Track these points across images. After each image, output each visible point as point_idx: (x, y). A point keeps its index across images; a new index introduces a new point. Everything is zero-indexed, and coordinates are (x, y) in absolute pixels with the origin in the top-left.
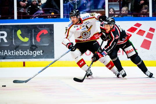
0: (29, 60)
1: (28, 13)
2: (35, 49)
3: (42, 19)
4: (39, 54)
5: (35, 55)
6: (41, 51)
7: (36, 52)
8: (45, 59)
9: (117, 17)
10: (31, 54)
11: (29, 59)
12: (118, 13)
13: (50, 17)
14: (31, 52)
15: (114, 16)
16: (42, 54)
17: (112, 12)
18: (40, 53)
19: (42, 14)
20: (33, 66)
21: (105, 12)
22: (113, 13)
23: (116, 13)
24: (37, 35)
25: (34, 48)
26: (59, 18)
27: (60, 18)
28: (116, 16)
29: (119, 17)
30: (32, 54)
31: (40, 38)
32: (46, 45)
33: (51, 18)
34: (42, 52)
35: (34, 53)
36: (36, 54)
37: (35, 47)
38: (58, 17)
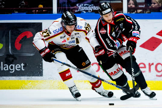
0: (3, 79)
1: (3, 4)
2: (13, 61)
3: (25, 14)
4: (20, 70)
5: (12, 71)
6: (22, 65)
7: (14, 65)
8: (29, 77)
9: (140, 13)
10: (6, 68)
11: (2, 76)
12: (142, 6)
13: (37, 11)
14: (6, 66)
15: (137, 11)
16: (23, 70)
17: (131, 5)
18: (20, 67)
19: (25, 6)
20: (10, 88)
21: (122, 4)
22: (133, 6)
23: (140, 6)
24: (16, 38)
25: (11, 59)
26: (50, 13)
27: (52, 13)
28: (139, 11)
29: (143, 13)
30: (8, 69)
31: (21, 44)
32: (30, 55)
33: (38, 13)
34: (24, 66)
35: (12, 67)
36: (14, 69)
37: (13, 59)
38: (49, 11)
